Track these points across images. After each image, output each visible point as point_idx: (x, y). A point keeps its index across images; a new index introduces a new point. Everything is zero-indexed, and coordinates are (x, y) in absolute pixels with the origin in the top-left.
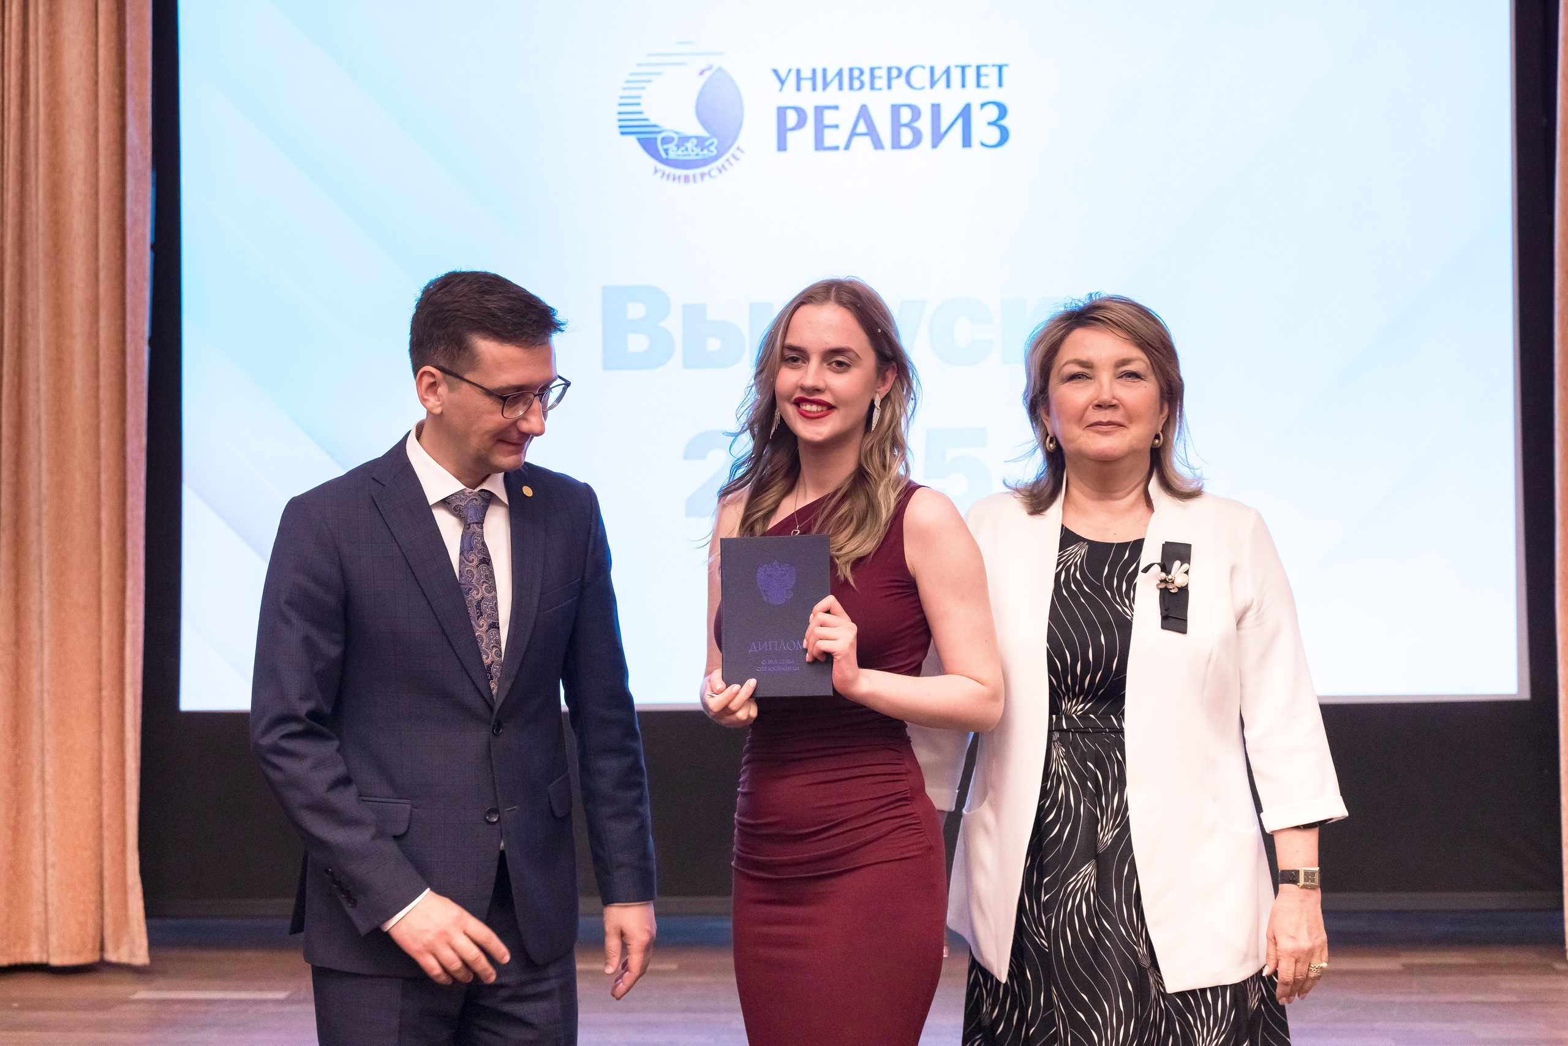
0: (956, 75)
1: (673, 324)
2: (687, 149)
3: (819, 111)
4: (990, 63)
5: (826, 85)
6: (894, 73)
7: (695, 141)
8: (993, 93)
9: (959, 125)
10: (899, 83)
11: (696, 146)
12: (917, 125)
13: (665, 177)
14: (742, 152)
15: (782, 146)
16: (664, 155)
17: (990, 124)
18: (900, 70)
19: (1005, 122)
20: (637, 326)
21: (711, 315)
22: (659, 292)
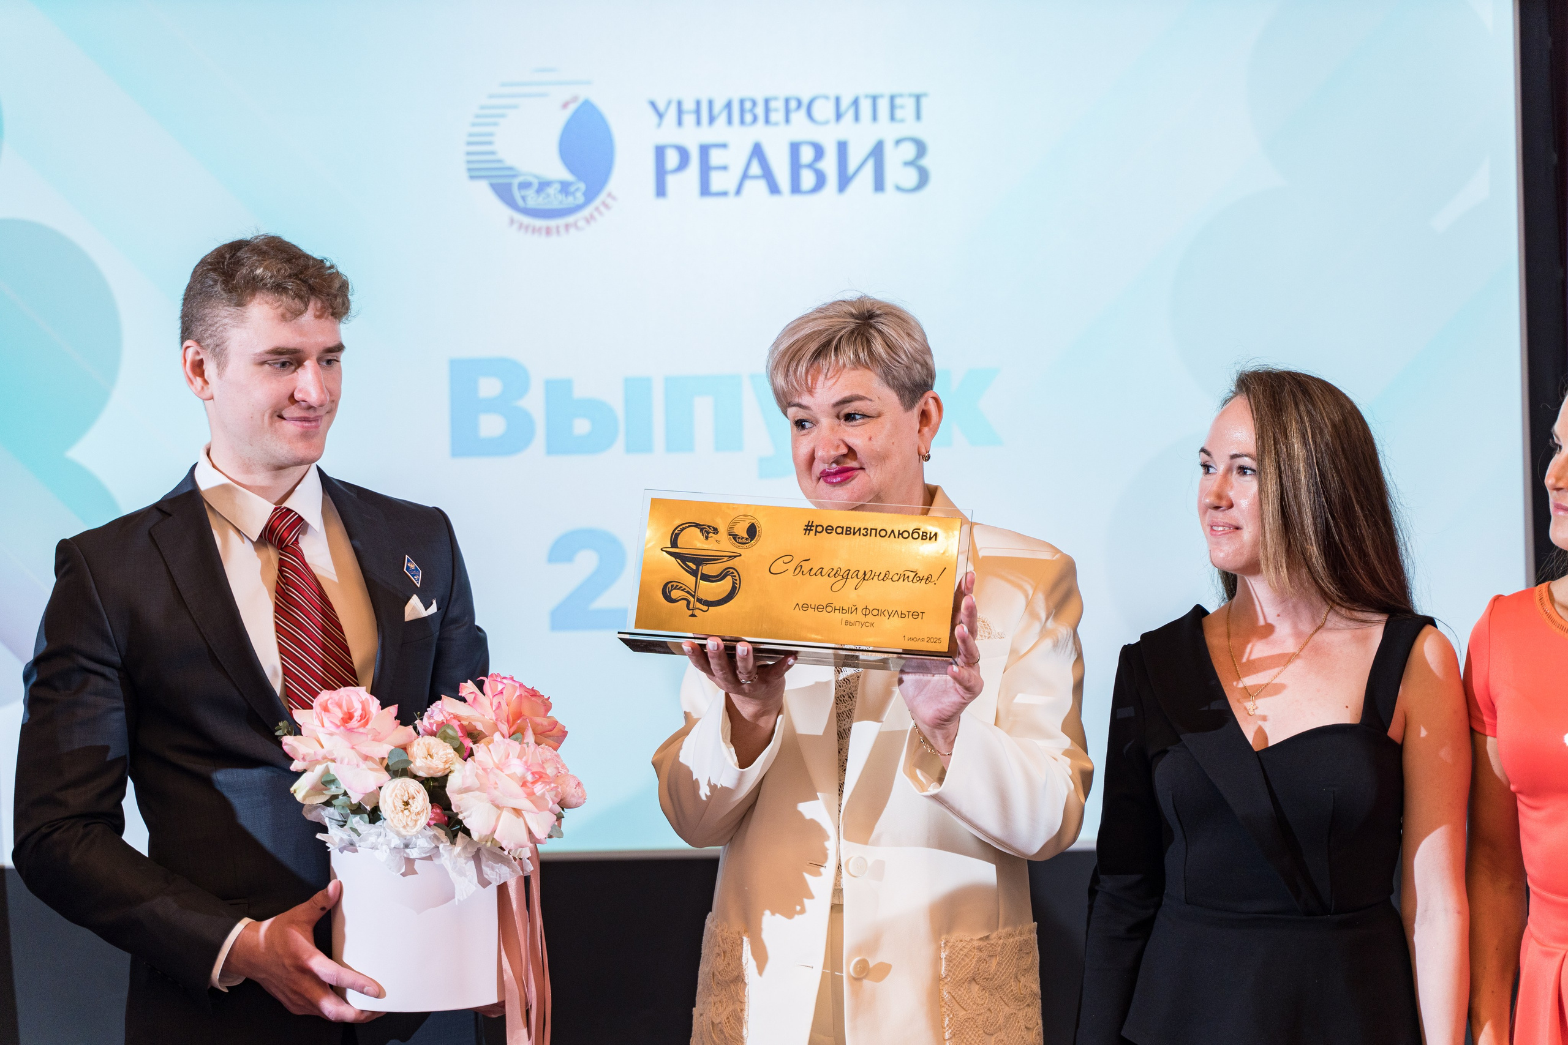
0: (865, 106)
1: (534, 403)
2: (548, 195)
3: (704, 150)
4: (905, 92)
6: (793, 104)
7: (557, 186)
8: (909, 127)
9: (869, 166)
10: (799, 117)
11: (561, 191)
12: (821, 165)
13: (523, 230)
15: (661, 191)
16: (520, 203)
17: (907, 164)
18: (799, 101)
19: (925, 162)
20: (491, 405)
21: (579, 392)
22: (515, 364)
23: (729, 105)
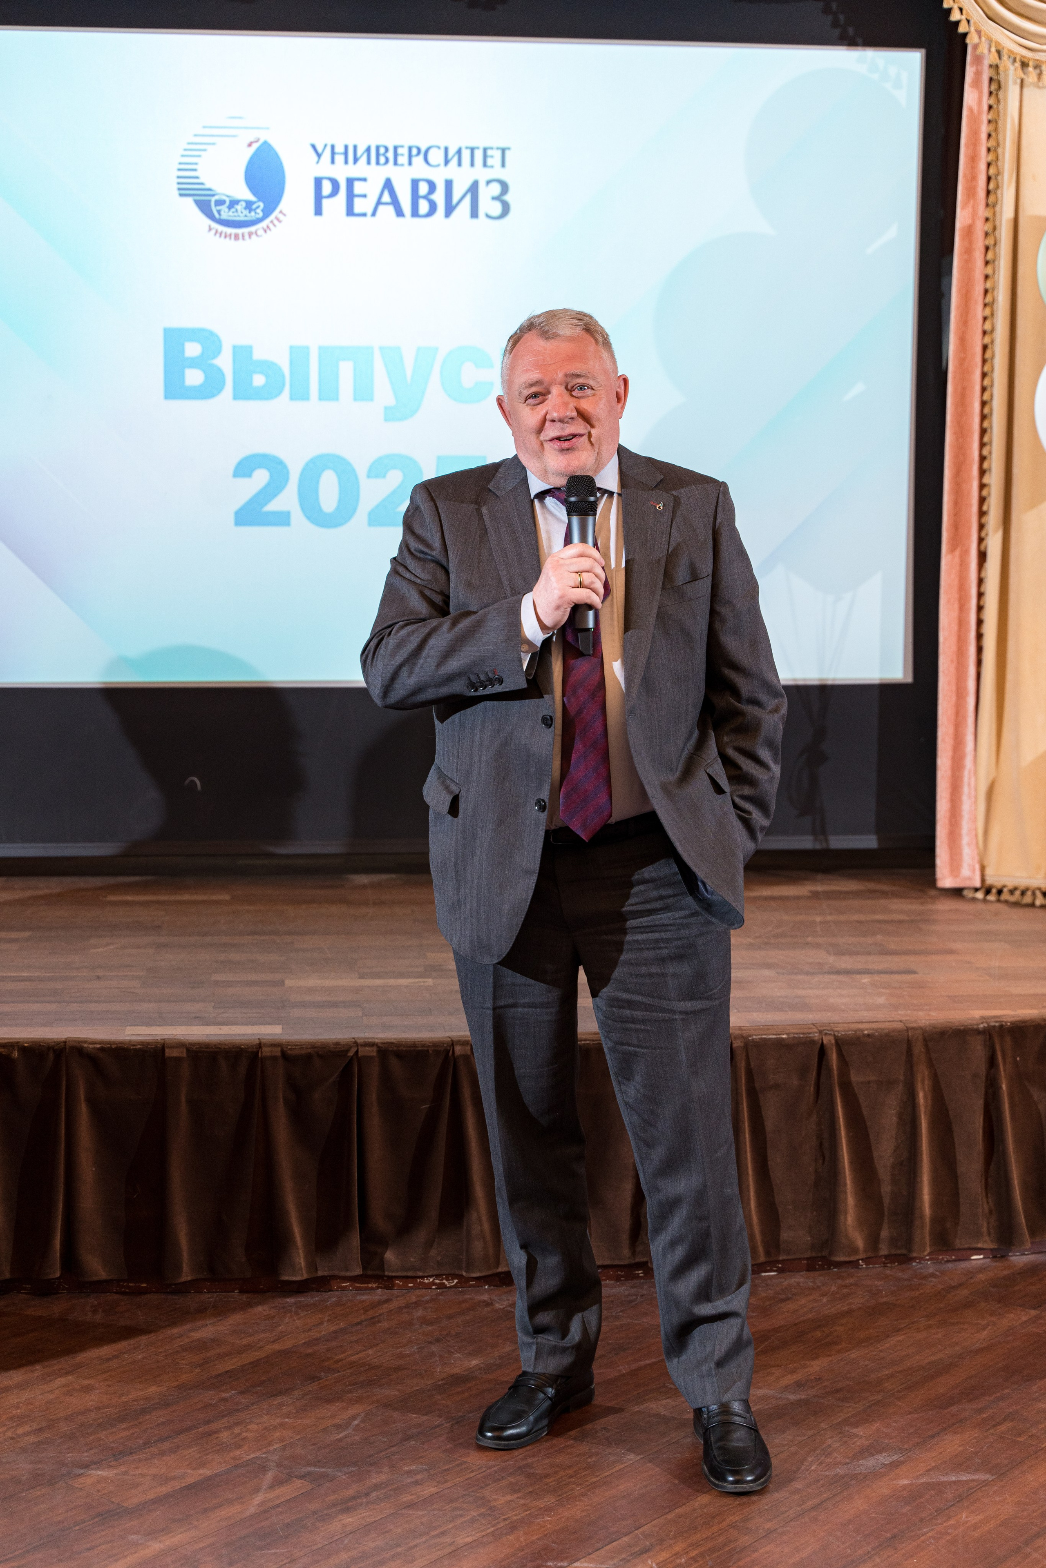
0: (466, 155)
1: (225, 362)
2: (237, 211)
3: (350, 182)
4: (495, 146)
5: (356, 160)
6: (414, 151)
7: (244, 204)
8: (497, 172)
9: (468, 199)
10: (418, 161)
11: (245, 208)
12: (433, 197)
13: (218, 235)
14: (285, 215)
15: (318, 211)
16: (217, 216)
17: (494, 198)
18: (419, 149)
19: (507, 198)
20: (194, 363)
21: (257, 355)
22: (212, 334)
23: (368, 150)
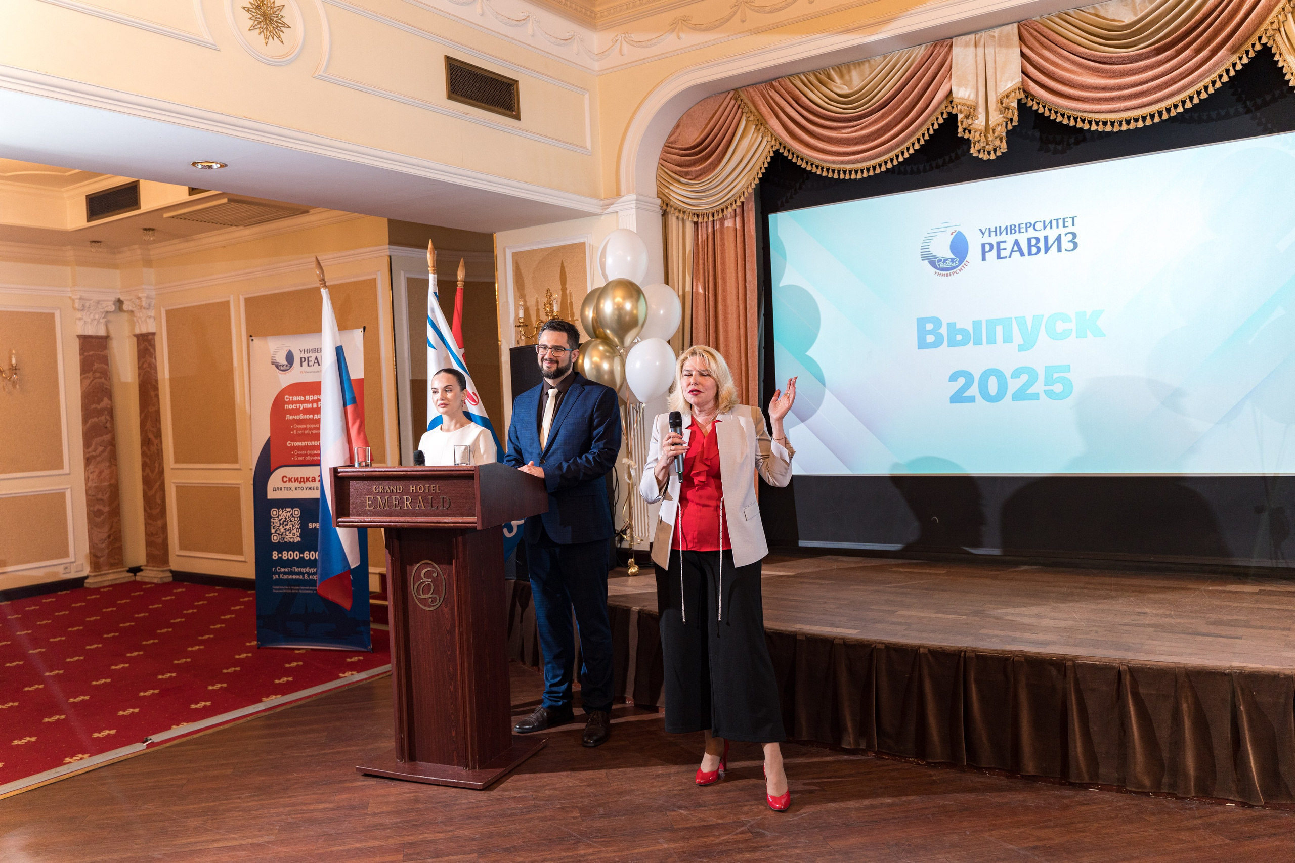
0: (1054, 223)
1: (944, 331)
2: (947, 263)
3: (998, 244)
4: (1068, 217)
5: (1001, 233)
6: (1029, 225)
7: (950, 260)
8: (1071, 229)
9: (1056, 243)
10: (1031, 229)
11: (951, 262)
12: (1039, 245)
13: (939, 275)
14: (968, 262)
15: (984, 259)
16: (938, 267)
17: (1069, 241)
18: (1031, 224)
19: (1076, 240)
20: (930, 332)
21: (958, 326)
22: (938, 319)
